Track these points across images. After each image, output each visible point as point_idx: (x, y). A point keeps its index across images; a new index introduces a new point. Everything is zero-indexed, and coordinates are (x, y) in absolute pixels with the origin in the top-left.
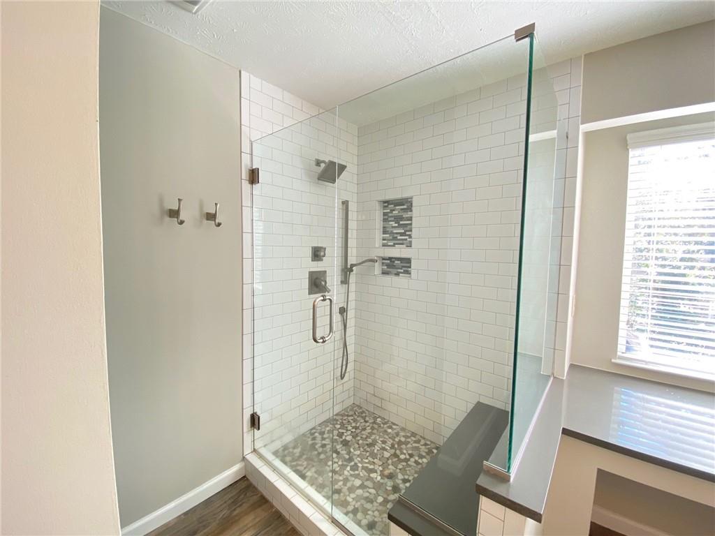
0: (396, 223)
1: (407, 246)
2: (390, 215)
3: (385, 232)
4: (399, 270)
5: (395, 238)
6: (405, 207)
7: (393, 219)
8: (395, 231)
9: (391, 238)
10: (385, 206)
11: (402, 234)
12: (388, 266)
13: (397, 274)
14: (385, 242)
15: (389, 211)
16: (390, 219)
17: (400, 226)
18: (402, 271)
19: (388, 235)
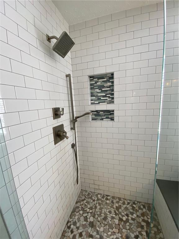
0: (99, 90)
1: (107, 103)
2: (95, 85)
3: (92, 96)
4: (103, 117)
5: (99, 99)
6: (105, 80)
7: (97, 87)
8: (99, 95)
9: (97, 99)
10: (92, 80)
11: (103, 96)
12: (95, 115)
13: (102, 119)
14: (93, 101)
15: (94, 82)
16: (95, 88)
17: (102, 91)
18: (105, 117)
19: (95, 98)
